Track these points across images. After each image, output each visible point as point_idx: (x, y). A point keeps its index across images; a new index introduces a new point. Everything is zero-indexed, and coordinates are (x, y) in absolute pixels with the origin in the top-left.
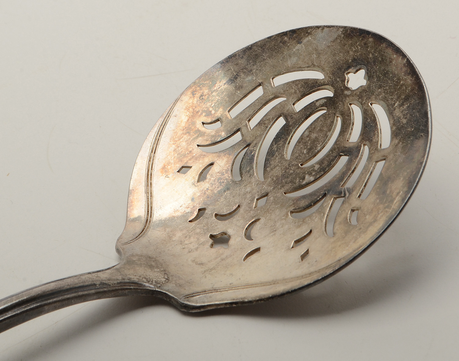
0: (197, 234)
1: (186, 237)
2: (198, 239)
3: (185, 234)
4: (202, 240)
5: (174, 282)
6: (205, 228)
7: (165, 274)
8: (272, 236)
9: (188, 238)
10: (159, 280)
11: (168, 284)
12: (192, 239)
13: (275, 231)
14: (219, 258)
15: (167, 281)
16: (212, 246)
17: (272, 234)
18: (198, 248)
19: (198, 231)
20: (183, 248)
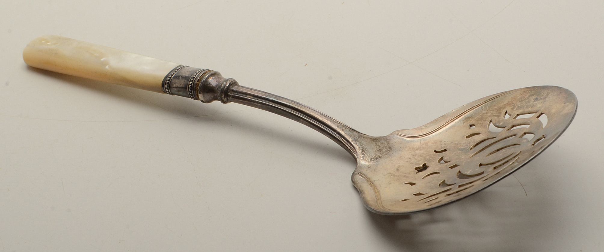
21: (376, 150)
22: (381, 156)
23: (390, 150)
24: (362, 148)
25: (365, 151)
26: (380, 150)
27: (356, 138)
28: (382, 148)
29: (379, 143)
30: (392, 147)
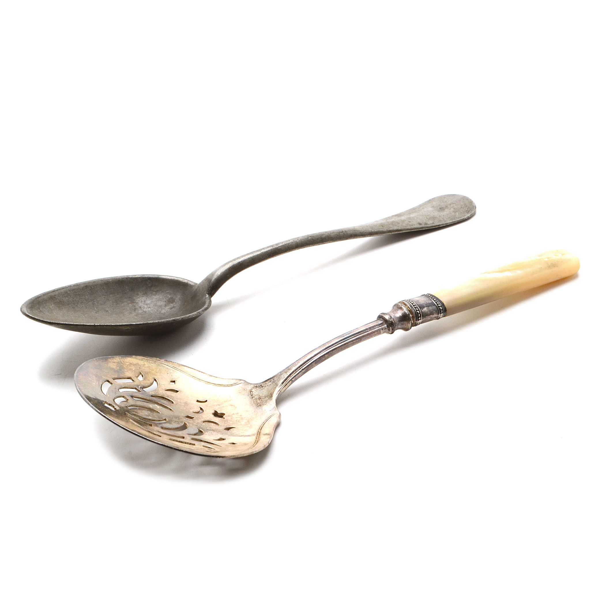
0: (232, 421)
1: (239, 421)
2: (232, 419)
3: (239, 422)
4: (229, 418)
5: (248, 391)
6: (226, 422)
7: (252, 395)
8: (188, 402)
9: (238, 421)
10: (255, 389)
11: (250, 389)
12: (235, 419)
13: (185, 403)
14: (221, 406)
15: (251, 390)
16: (224, 414)
17: (188, 403)
18: (233, 415)
19: (231, 422)
20: (241, 415)
21: (260, 396)
22: (254, 398)
23: (258, 405)
24: (265, 386)
25: (262, 388)
26: (260, 398)
27: (276, 382)
28: (262, 400)
29: (267, 399)
30: (260, 407)
